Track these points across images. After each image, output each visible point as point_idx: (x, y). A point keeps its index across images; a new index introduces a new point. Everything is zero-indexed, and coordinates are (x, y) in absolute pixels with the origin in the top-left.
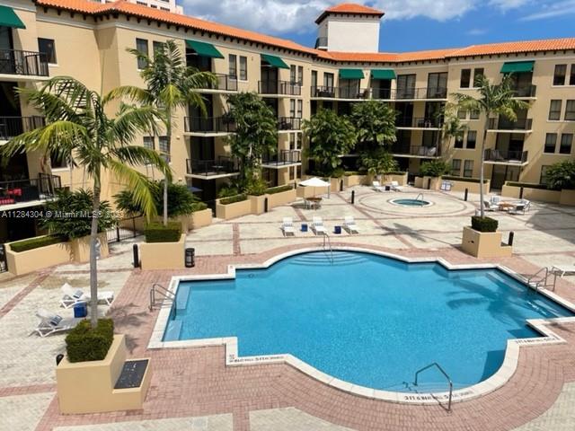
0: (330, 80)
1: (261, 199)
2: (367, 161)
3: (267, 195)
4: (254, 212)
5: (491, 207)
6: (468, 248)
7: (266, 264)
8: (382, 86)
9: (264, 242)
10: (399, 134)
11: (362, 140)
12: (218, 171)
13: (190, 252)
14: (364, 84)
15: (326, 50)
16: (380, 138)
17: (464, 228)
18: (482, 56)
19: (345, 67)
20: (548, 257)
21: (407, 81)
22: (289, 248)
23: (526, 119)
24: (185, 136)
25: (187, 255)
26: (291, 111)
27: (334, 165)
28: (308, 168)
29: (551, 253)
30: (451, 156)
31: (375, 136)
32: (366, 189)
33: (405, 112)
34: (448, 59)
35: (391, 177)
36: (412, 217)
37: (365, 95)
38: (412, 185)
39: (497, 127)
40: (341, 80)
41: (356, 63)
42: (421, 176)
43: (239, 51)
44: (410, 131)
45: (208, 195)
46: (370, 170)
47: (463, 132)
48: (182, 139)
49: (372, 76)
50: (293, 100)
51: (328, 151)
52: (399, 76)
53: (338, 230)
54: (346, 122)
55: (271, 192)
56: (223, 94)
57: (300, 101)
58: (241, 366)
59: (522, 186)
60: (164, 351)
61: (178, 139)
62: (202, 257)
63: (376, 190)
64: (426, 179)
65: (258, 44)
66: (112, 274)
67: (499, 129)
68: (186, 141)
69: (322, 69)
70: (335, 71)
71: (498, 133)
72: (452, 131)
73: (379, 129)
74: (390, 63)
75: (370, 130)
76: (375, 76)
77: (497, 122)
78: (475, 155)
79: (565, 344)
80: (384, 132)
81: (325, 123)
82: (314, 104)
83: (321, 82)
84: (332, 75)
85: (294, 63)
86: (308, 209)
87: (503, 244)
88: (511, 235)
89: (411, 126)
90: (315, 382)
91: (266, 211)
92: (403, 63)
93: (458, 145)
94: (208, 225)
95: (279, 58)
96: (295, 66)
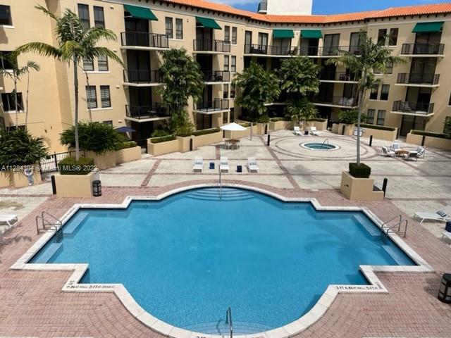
0: (264, 39)
1: (186, 140)
2: (291, 109)
3: (193, 137)
4: (181, 151)
5: (388, 153)
7: (159, 197)
8: (310, 43)
9: (171, 177)
10: (322, 86)
11: (288, 91)
12: (152, 115)
13: (96, 184)
14: (295, 42)
15: (266, 13)
16: (303, 90)
17: (343, 173)
18: (397, 17)
19: (279, 28)
20: (418, 203)
21: (333, 39)
23: (434, 74)
24: (124, 86)
26: (225, 66)
27: (260, 112)
28: (240, 114)
29: (422, 200)
30: (367, 105)
31: (298, 87)
33: (328, 70)
34: (367, 20)
35: (313, 123)
36: (313, 160)
37: (294, 53)
38: (330, 130)
39: (407, 81)
40: (274, 39)
41: (288, 24)
42: (338, 123)
43: (175, 14)
44: (333, 83)
46: (292, 116)
47: (378, 85)
48: (122, 89)
49: (301, 35)
50: (227, 56)
51: (255, 99)
52: (325, 35)
53: (239, 169)
54: (271, 76)
55: (196, 134)
56: (159, 51)
57: (234, 57)
58: (74, 292)
60: (21, 273)
61: (118, 88)
62: (114, 187)
63: (295, 134)
64: (341, 126)
65: (193, 8)
67: (409, 82)
68: (125, 90)
69: (256, 30)
70: (269, 31)
71: (408, 87)
72: (368, 85)
73: (303, 82)
74: (318, 24)
75: (295, 82)
76: (305, 36)
77: (408, 77)
78: (386, 105)
79: (386, 293)
80: (307, 85)
81: (252, 77)
82: (247, 60)
83: (255, 41)
84: (267, 35)
85: (228, 24)
86: (227, 149)
87: (375, 189)
88: (385, 181)
89: (334, 79)
90: (127, 314)
91: (191, 149)
92: (329, 24)
93: (374, 96)
94: (136, 160)
95: (213, 20)
96: (229, 27)
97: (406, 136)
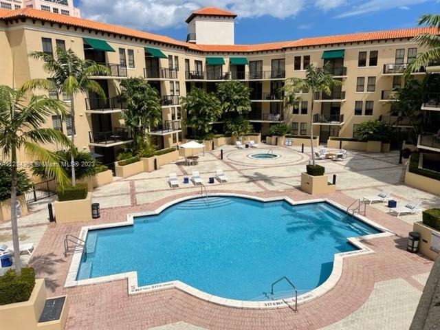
0: (199, 66)
1: (151, 160)
2: (231, 126)
3: (156, 157)
4: (147, 170)
5: (321, 156)
6: (305, 188)
7: (157, 211)
8: (238, 69)
9: (154, 194)
10: (253, 105)
11: (226, 111)
12: (115, 140)
13: (95, 207)
14: (225, 69)
15: (195, 43)
16: (239, 109)
17: (302, 174)
18: (308, 47)
19: (210, 56)
20: (360, 190)
21: (256, 65)
22: (175, 197)
23: (341, 91)
24: (87, 114)
25: (93, 209)
26: (171, 91)
27: (207, 131)
28: (187, 133)
29: (362, 188)
30: (291, 120)
31: (235, 107)
32: (232, 147)
33: (256, 88)
34: (284, 49)
35: (249, 137)
36: (266, 167)
37: (226, 77)
38: (265, 143)
39: (321, 97)
40: (207, 66)
41: (218, 52)
42: (271, 136)
43: (127, 46)
44: (261, 103)
45: (108, 159)
46: (233, 133)
47: (298, 102)
48: (85, 116)
49: (230, 62)
50: (172, 82)
51: (201, 120)
52: (250, 62)
53: (212, 181)
54: (214, 98)
55: (159, 154)
56: (117, 79)
57: (178, 82)
58: (140, 294)
59: (341, 140)
60: (78, 289)
61: (81, 116)
62: (106, 209)
63: (238, 148)
64: (274, 138)
65: (141, 40)
66: (31, 229)
67: (323, 99)
68: (87, 117)
69: (193, 58)
70: (203, 59)
71: (322, 103)
72: (291, 102)
73: (238, 102)
74: (244, 53)
75: (231, 103)
76: (233, 63)
77: (321, 94)
78: (306, 118)
79: (374, 254)
80: (242, 105)
81: (198, 99)
82: (188, 85)
83: (193, 68)
84: (201, 62)
85: (171, 54)
86: (189, 165)
87: (329, 184)
88: (335, 177)
89: (261, 99)
90: (198, 300)
91: (156, 168)
92: (252, 52)
93: (296, 111)
94: (109, 183)
95: (159, 50)
96: (172, 56)
97: (326, 142)
